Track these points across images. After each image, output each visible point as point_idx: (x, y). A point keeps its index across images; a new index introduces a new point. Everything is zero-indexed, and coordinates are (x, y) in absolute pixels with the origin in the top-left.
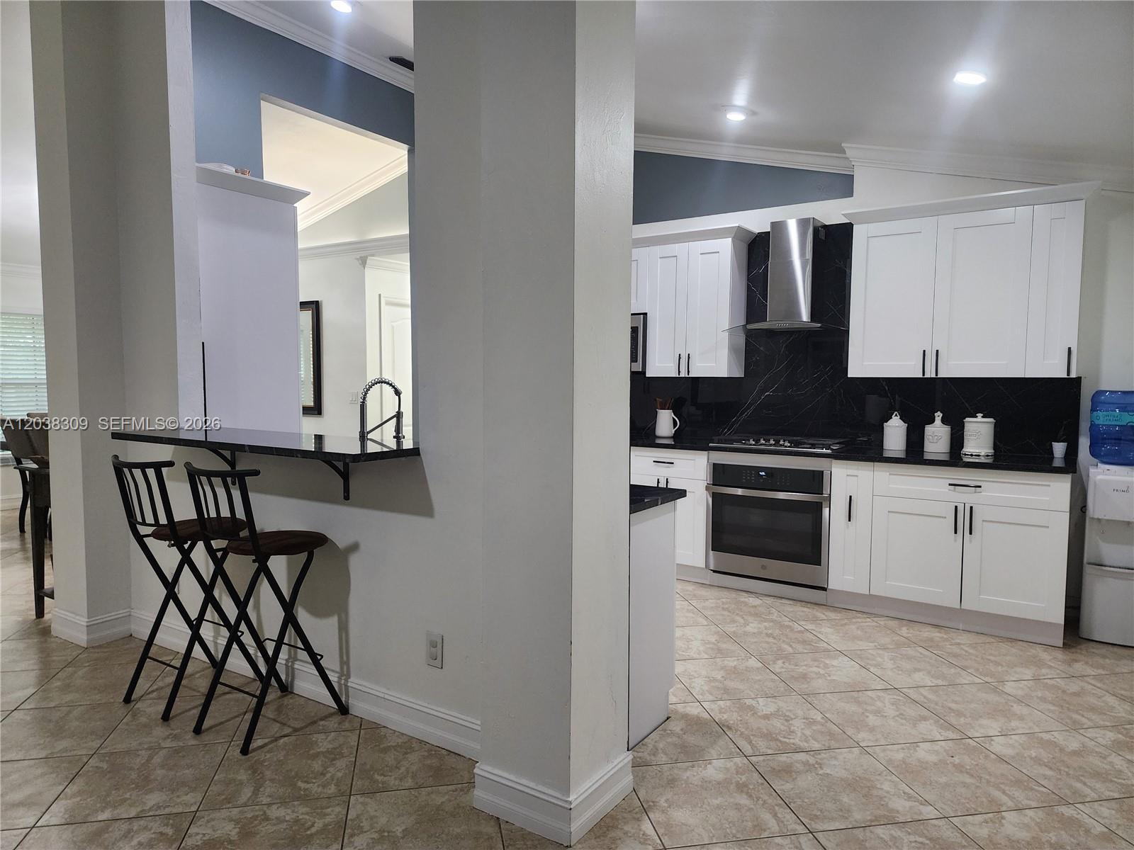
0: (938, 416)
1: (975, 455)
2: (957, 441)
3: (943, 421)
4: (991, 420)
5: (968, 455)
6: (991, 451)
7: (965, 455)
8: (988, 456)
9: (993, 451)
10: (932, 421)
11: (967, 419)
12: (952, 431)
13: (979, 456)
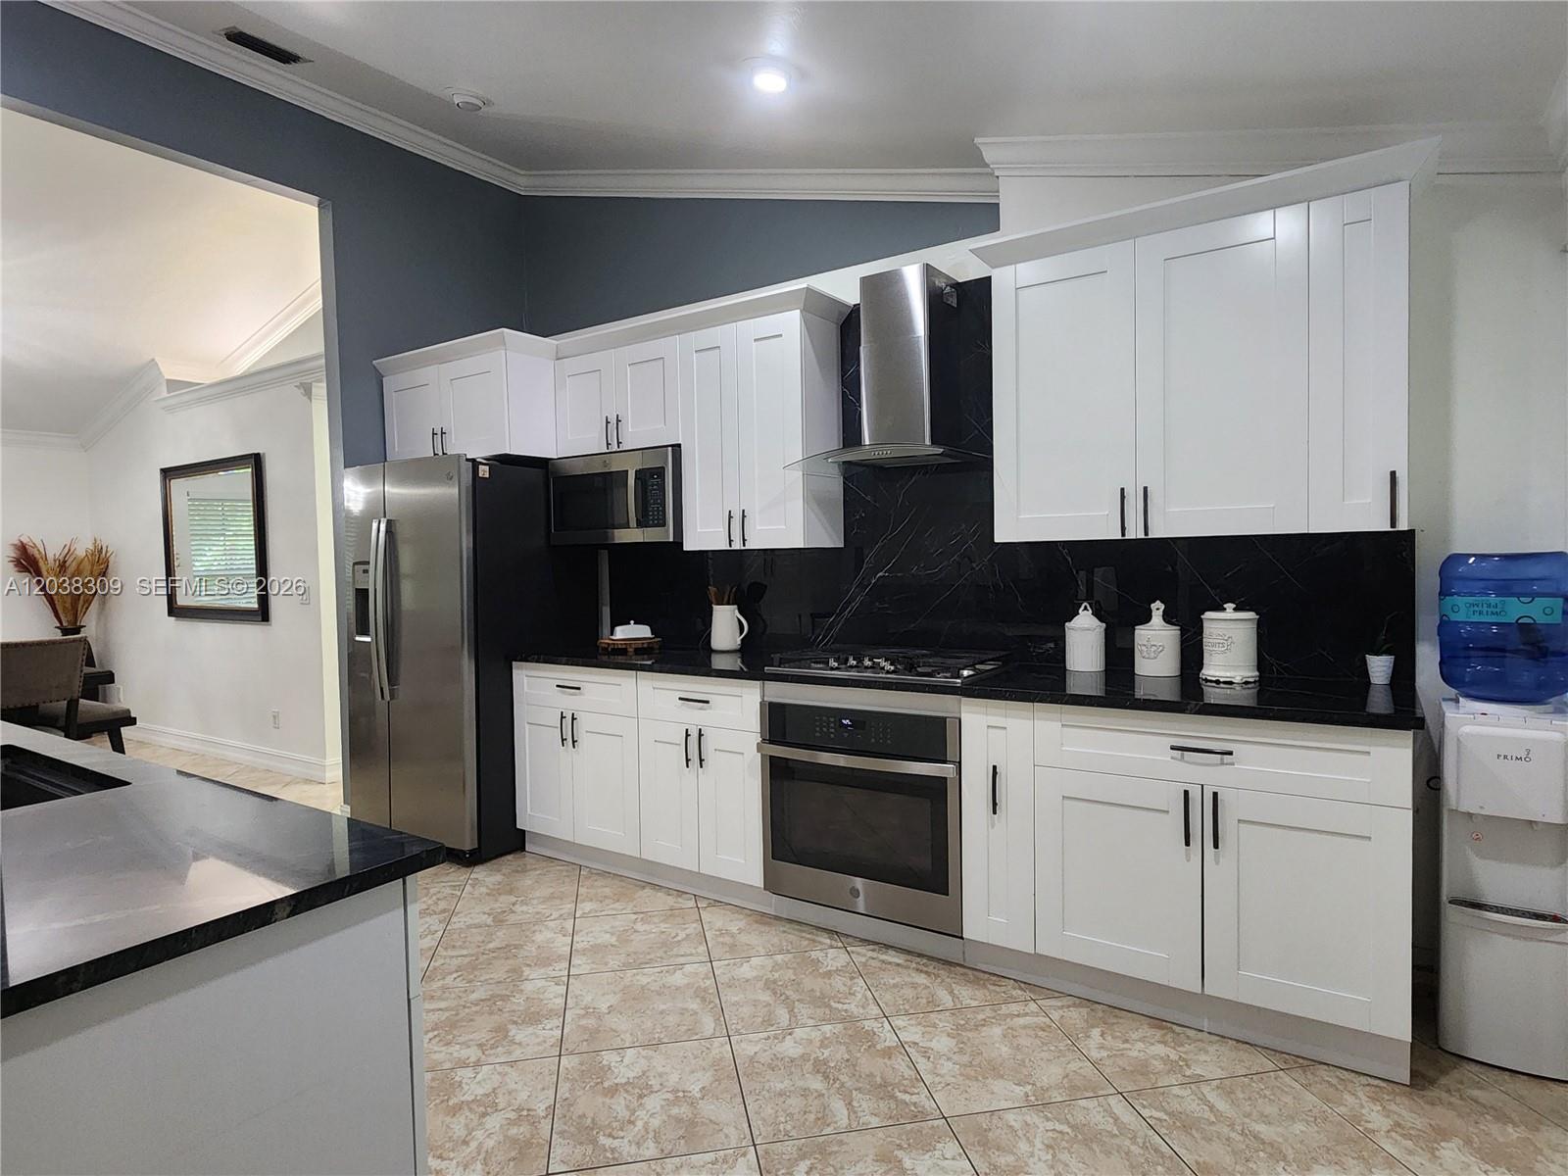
0: (1158, 608)
1: (1225, 683)
2: (1192, 653)
3: (1167, 618)
4: (1251, 615)
5: (1211, 681)
6: (1252, 674)
7: (1207, 680)
8: (1246, 683)
9: (1257, 673)
10: (1147, 618)
11: (1209, 615)
12: (1182, 635)
13: (1231, 683)
